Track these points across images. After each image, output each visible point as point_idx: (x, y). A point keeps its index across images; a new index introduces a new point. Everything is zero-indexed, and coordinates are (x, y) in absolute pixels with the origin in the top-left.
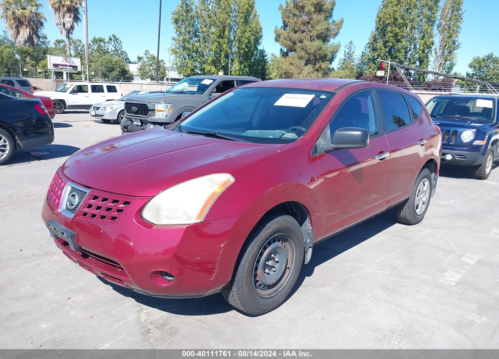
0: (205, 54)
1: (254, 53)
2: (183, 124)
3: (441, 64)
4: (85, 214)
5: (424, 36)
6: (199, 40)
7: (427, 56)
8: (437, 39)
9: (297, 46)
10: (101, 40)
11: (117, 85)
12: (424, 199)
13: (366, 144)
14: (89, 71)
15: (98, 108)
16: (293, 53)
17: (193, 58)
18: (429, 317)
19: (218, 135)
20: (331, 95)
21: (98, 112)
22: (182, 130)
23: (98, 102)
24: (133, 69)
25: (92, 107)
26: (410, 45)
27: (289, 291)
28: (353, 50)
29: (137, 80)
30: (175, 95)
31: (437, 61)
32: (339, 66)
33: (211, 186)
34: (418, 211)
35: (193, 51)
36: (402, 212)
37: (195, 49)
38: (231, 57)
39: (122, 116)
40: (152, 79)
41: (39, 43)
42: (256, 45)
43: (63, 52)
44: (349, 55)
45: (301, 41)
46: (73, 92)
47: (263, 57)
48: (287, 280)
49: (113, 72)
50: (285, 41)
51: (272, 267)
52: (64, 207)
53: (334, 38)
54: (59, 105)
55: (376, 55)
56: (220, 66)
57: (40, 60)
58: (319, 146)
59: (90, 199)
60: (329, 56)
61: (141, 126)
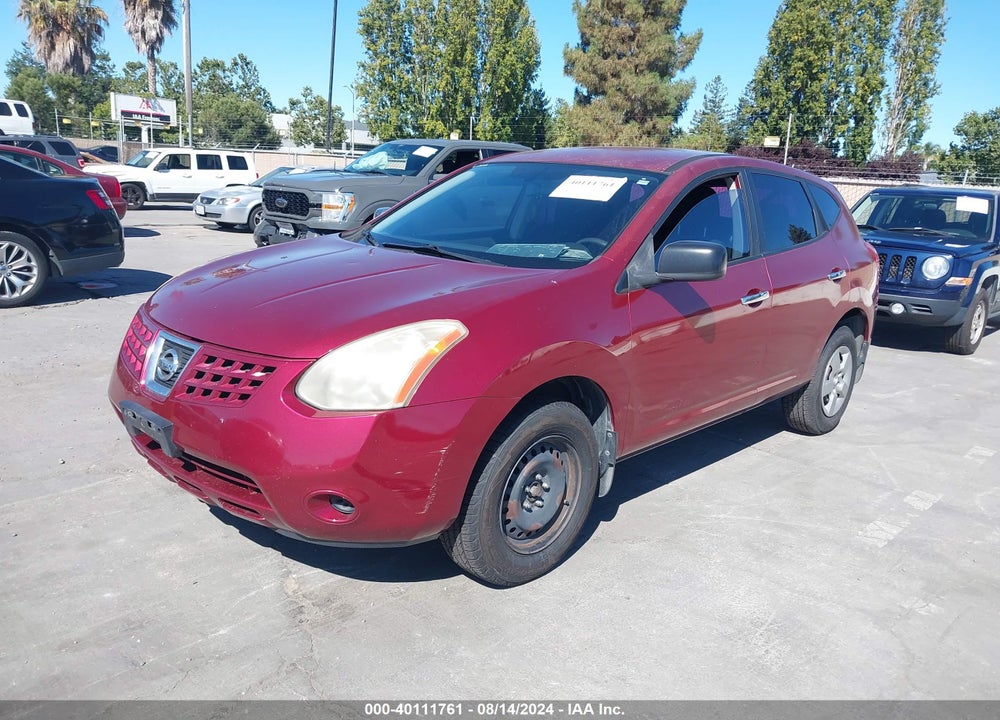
0: (424, 97)
1: (522, 96)
2: (376, 229)
3: (898, 125)
4: (191, 389)
5: (865, 69)
6: (412, 69)
7: (870, 109)
8: (891, 76)
9: (607, 85)
10: (217, 65)
11: (248, 156)
12: (840, 386)
13: (721, 272)
14: (193, 126)
15: (210, 201)
16: (600, 97)
17: (399, 103)
18: (827, 601)
19: (442, 251)
20: (658, 178)
21: (211, 208)
22: (373, 242)
23: (211, 188)
24: (280, 124)
25: (199, 198)
26: (838, 86)
27: (566, 546)
28: (721, 94)
29: (288, 147)
30: (363, 177)
31: (890, 119)
32: (692, 127)
33: (425, 342)
34: (827, 408)
35: (401, 92)
36: (796, 407)
37: (404, 86)
38: (475, 102)
39: (257, 216)
40: (318, 145)
41: (94, 68)
42: (526, 81)
43: (140, 87)
44: (714, 105)
45: (616, 75)
46: (161, 167)
47: (541, 105)
48: (564, 526)
49: (240, 130)
50: (585, 74)
51: (537, 498)
52: (152, 376)
53: (683, 70)
54: (134, 192)
55: (767, 105)
56: (455, 122)
57: (95, 103)
58: (631, 276)
59: (200, 362)
60: (673, 106)
61: (295, 236)
